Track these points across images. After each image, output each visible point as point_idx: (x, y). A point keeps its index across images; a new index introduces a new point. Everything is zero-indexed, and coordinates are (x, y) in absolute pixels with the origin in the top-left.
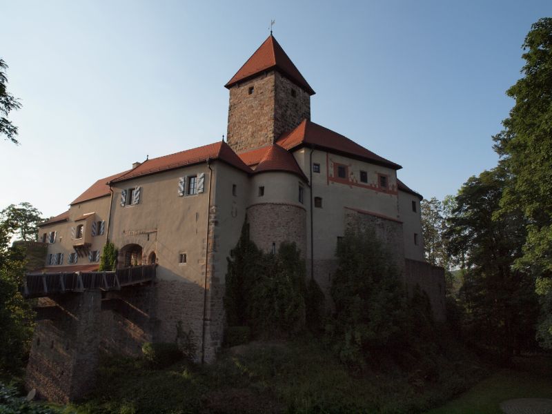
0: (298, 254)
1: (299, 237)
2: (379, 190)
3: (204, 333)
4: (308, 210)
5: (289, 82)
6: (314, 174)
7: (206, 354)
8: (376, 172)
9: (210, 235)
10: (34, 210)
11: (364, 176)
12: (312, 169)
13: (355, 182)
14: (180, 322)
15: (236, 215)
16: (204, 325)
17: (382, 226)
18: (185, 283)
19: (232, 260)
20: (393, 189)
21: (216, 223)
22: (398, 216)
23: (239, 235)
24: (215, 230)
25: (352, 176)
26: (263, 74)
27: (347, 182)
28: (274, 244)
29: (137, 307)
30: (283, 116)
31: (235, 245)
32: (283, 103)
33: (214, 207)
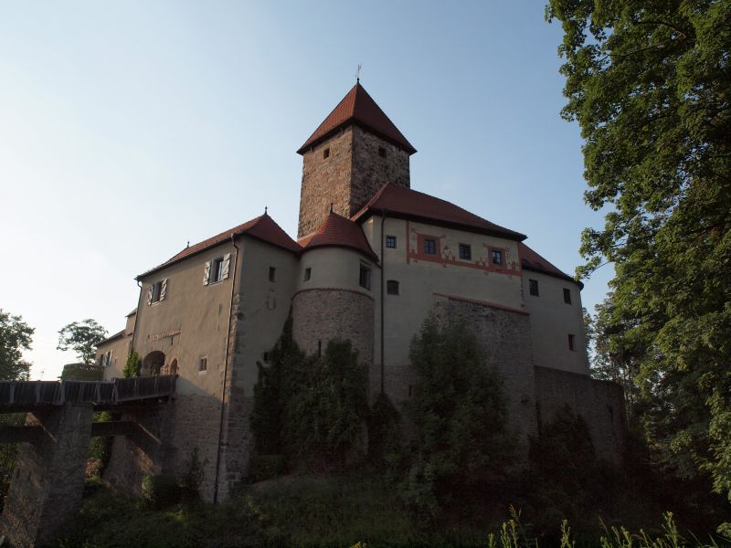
0: (355, 356)
1: (357, 333)
2: (490, 269)
3: (218, 463)
4: (377, 298)
5: (375, 138)
6: (387, 250)
7: (219, 491)
8: (484, 245)
9: (232, 332)
10: (100, 329)
11: (466, 251)
12: (385, 245)
13: (450, 258)
14: (196, 450)
15: (275, 307)
16: (220, 451)
17: (491, 318)
18: (204, 397)
19: (265, 365)
20: (514, 268)
21: (240, 316)
22: (523, 306)
23: (279, 332)
24: (238, 325)
25: (447, 252)
26: (339, 131)
27: (440, 260)
28: (320, 343)
29: (149, 430)
30: (365, 181)
31: (273, 345)
32: (365, 166)
33: (238, 295)
